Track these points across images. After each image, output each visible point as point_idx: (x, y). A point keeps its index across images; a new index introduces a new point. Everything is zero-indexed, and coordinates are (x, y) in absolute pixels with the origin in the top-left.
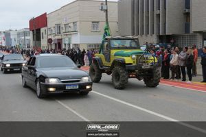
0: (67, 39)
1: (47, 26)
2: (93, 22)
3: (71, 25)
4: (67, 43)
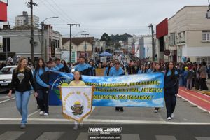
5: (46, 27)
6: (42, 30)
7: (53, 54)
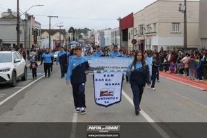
0: (148, 40)
1: (133, 26)
2: (173, 23)
3: (152, 26)
4: (148, 44)
5: (29, 17)
6: (25, 20)
7: (35, 41)
